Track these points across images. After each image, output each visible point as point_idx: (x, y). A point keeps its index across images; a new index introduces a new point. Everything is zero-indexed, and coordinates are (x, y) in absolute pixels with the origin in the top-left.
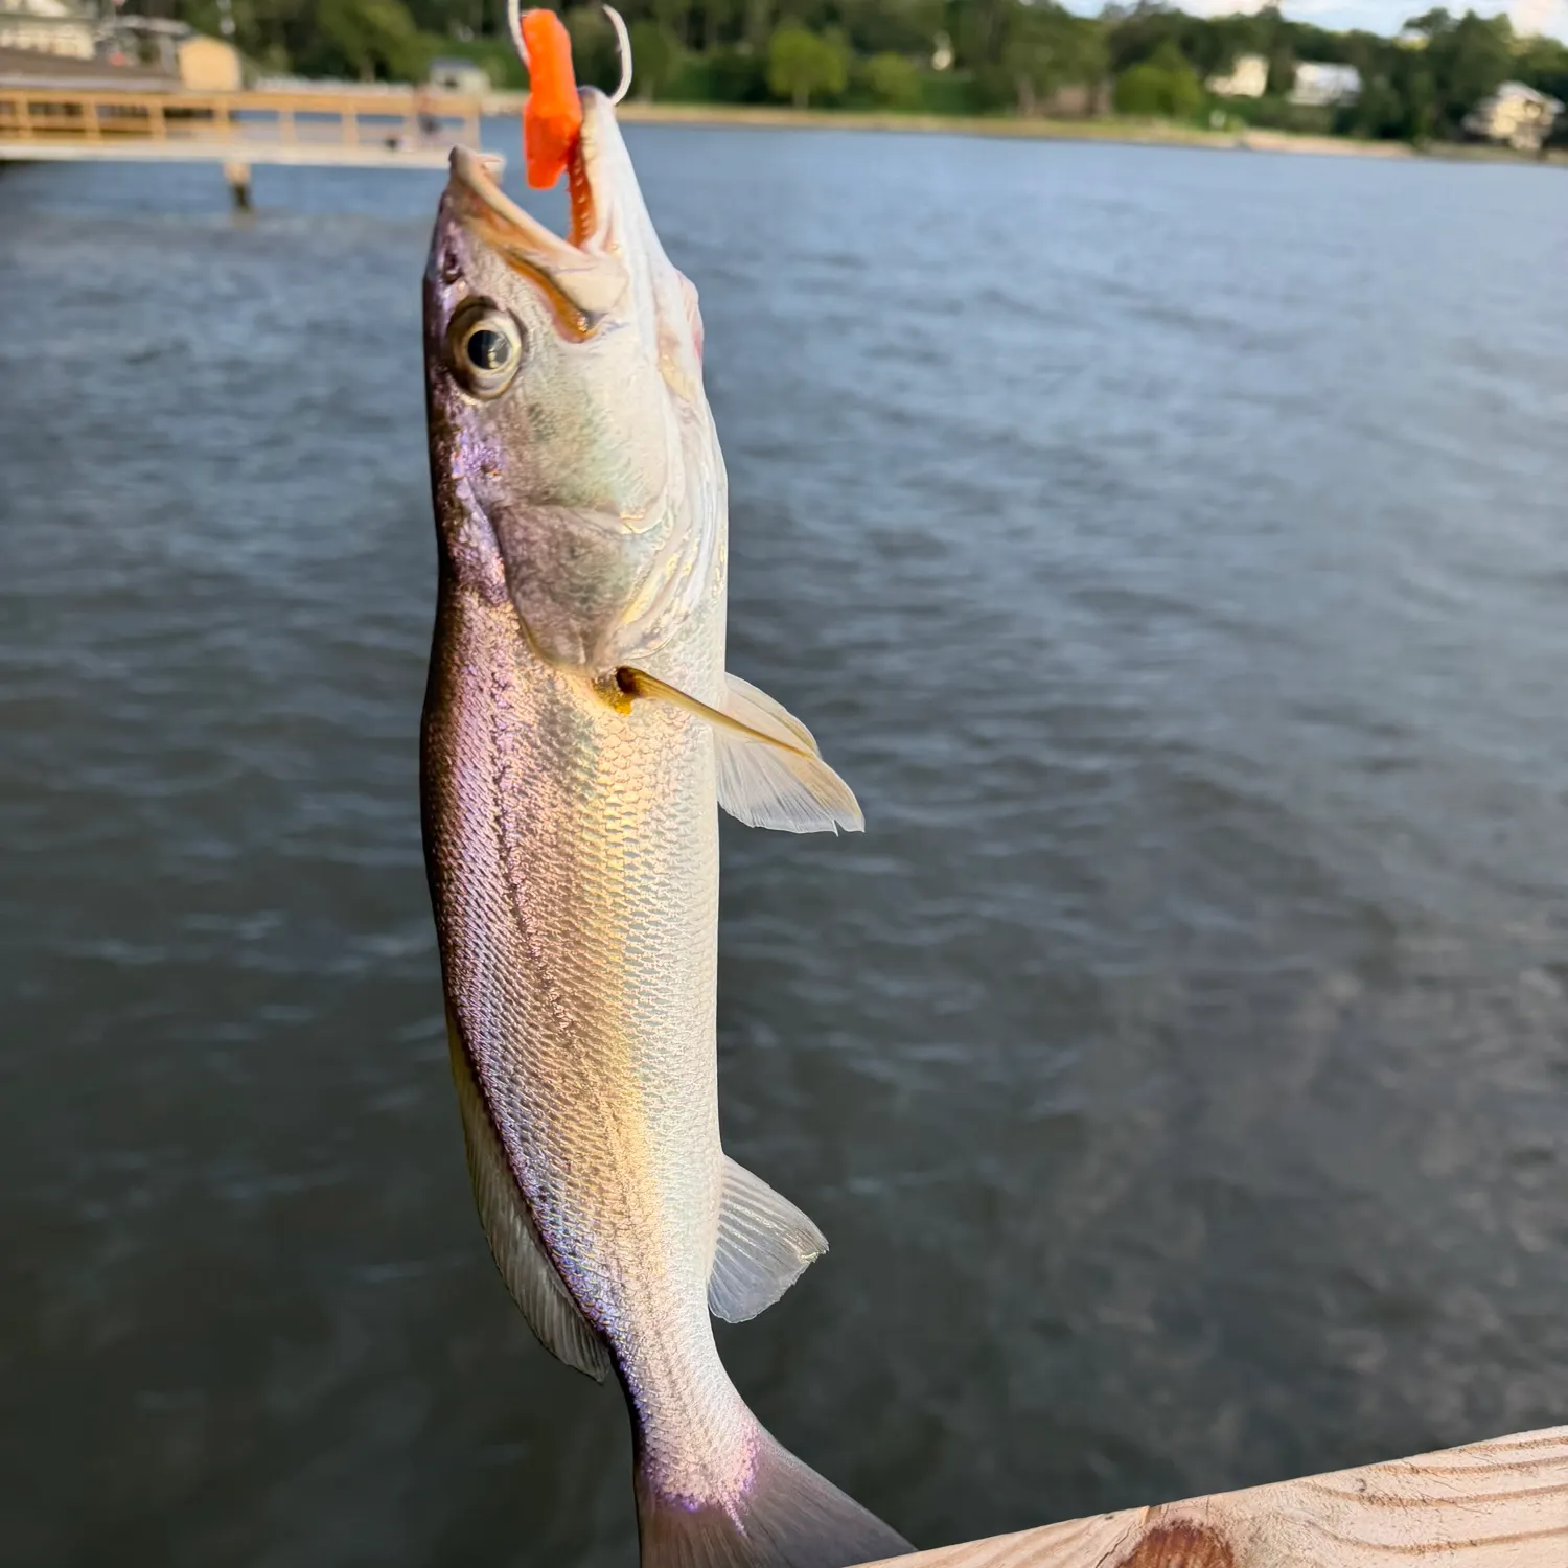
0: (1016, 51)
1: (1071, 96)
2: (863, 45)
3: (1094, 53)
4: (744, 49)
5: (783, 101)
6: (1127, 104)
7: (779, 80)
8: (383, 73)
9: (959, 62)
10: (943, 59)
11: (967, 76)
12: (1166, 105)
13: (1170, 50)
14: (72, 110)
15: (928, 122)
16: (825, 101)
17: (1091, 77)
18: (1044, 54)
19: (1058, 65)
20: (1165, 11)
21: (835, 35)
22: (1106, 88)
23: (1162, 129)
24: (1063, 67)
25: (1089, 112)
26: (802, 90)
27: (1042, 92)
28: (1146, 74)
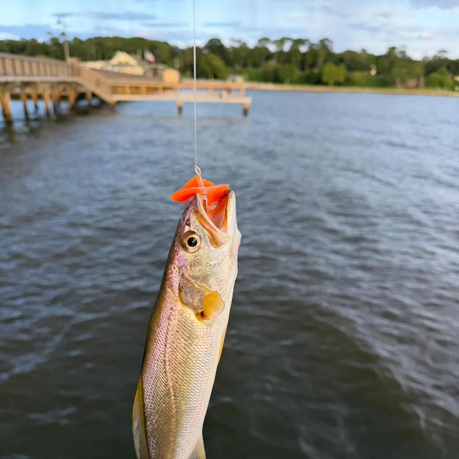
0: (395, 70)
1: (412, 82)
2: (350, 68)
3: (419, 70)
4: (316, 71)
5: (326, 84)
6: (429, 84)
7: (325, 78)
8: (216, 77)
9: (378, 73)
10: (373, 72)
11: (381, 77)
12: (441, 85)
13: (444, 69)
14: (137, 88)
15: (368, 90)
16: (338, 84)
17: (418, 77)
18: (404, 71)
19: (409, 74)
20: (442, 58)
21: (342, 66)
22: (422, 80)
23: (439, 91)
24: (410, 74)
25: (417, 86)
26: (332, 81)
27: (403, 81)
28: (435, 76)
